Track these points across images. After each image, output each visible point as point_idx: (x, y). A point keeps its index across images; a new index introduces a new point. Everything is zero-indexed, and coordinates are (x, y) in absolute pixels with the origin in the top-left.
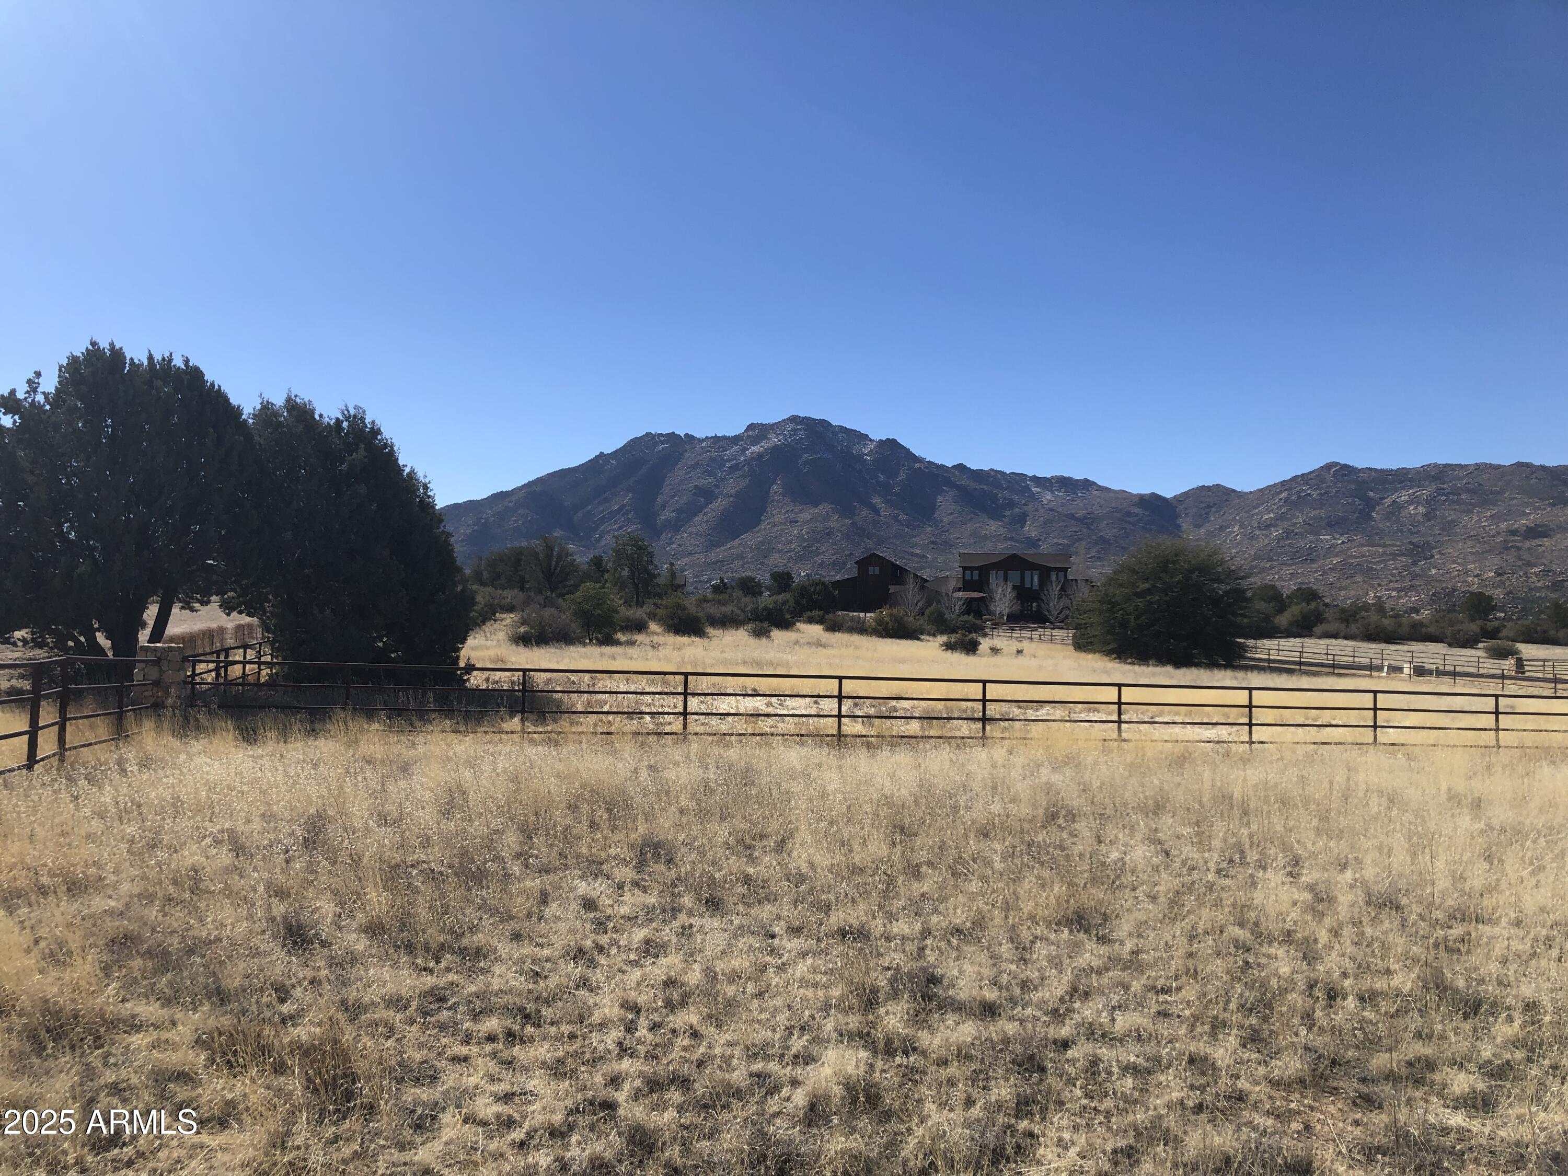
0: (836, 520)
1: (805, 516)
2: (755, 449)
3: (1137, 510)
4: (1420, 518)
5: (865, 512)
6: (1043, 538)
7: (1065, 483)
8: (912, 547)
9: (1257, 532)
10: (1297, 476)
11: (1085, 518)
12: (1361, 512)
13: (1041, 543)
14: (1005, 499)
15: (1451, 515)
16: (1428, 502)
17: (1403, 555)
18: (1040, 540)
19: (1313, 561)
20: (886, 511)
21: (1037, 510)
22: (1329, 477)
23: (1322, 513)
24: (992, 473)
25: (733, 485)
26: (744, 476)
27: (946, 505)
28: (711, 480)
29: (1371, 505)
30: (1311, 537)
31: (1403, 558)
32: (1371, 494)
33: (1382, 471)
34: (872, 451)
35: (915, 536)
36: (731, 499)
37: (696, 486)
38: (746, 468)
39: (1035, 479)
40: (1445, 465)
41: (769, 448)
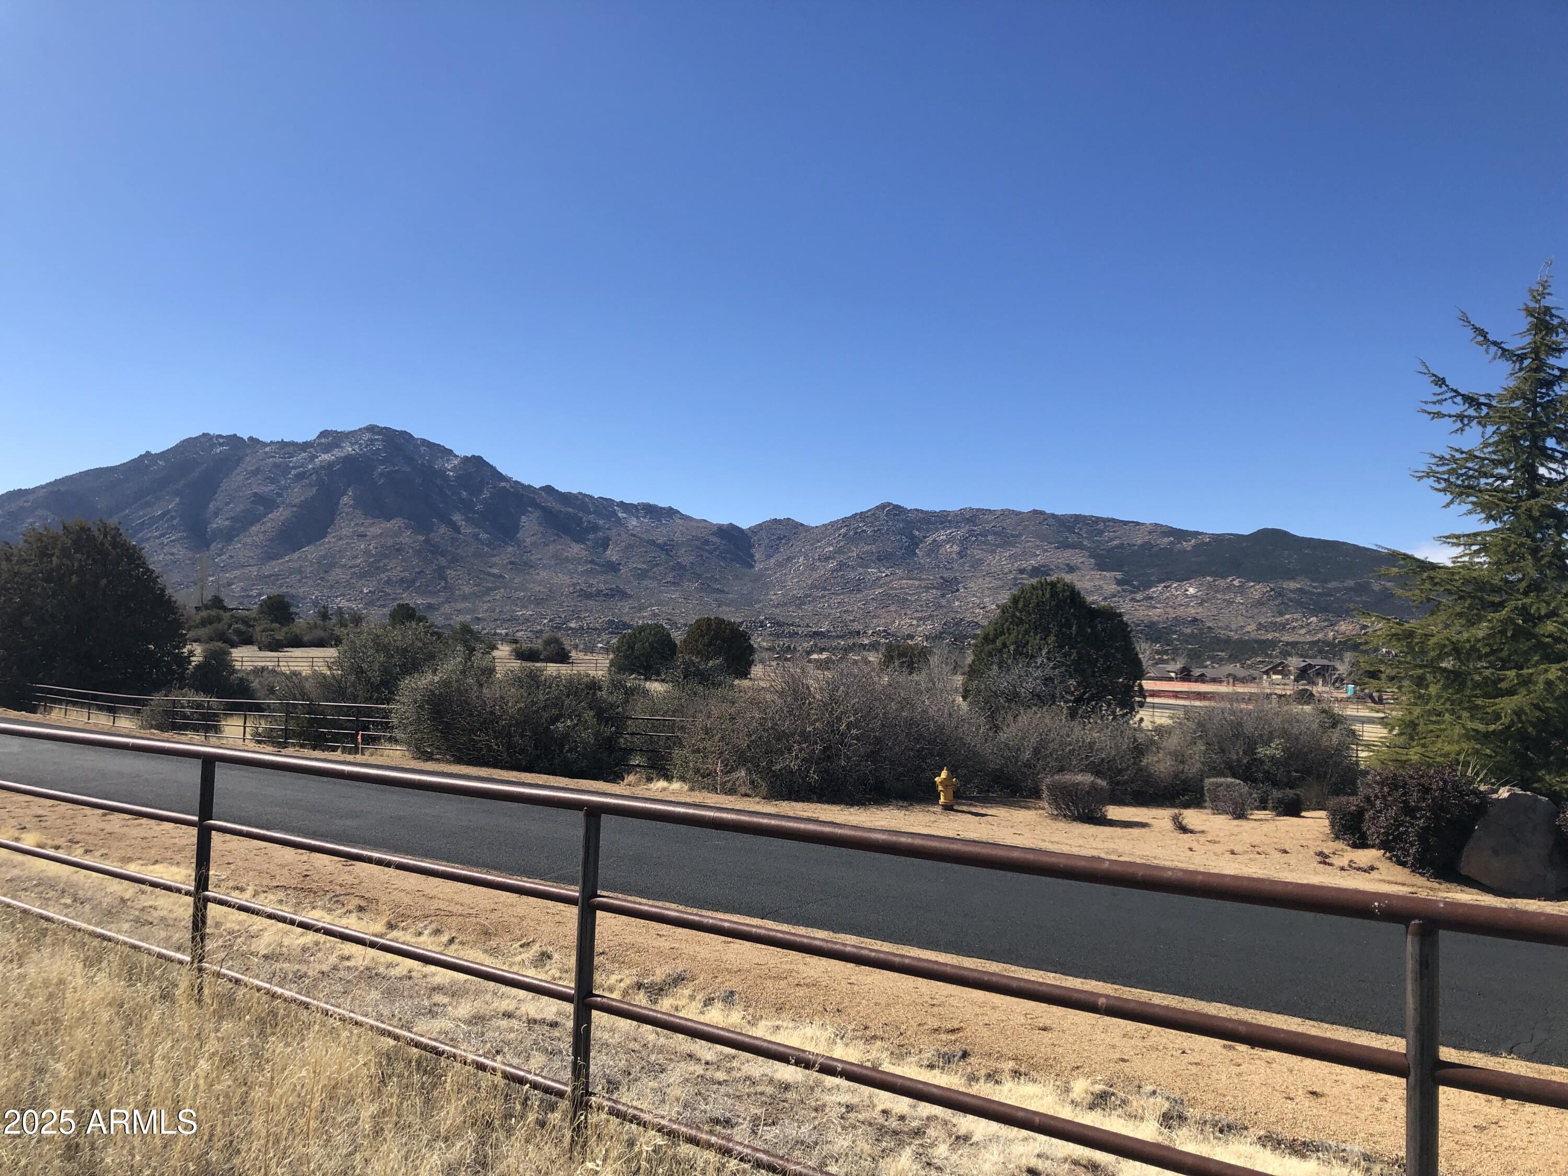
0: (408, 536)
1: (375, 530)
2: (326, 457)
3: (715, 539)
4: (954, 556)
5: (443, 529)
6: (623, 562)
7: (650, 510)
8: (490, 567)
9: (818, 564)
10: (856, 514)
11: (666, 544)
12: (906, 548)
13: (621, 567)
14: (589, 522)
15: (978, 554)
16: (961, 542)
17: (935, 588)
18: (620, 564)
19: (859, 591)
20: (467, 529)
21: (619, 535)
22: (883, 516)
23: (874, 548)
24: (580, 497)
25: (298, 494)
26: (311, 485)
27: (530, 525)
28: (272, 487)
29: (915, 543)
30: (861, 570)
31: (934, 591)
32: (917, 533)
33: (927, 512)
34: (455, 466)
35: (494, 556)
36: (295, 509)
37: (255, 494)
38: (314, 477)
39: (622, 504)
40: (978, 510)
41: (341, 457)
